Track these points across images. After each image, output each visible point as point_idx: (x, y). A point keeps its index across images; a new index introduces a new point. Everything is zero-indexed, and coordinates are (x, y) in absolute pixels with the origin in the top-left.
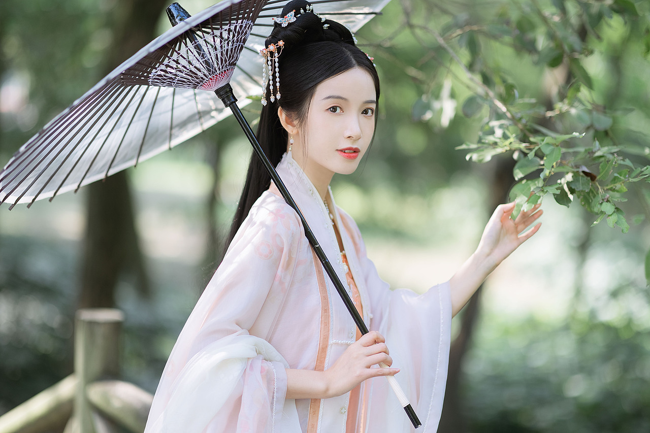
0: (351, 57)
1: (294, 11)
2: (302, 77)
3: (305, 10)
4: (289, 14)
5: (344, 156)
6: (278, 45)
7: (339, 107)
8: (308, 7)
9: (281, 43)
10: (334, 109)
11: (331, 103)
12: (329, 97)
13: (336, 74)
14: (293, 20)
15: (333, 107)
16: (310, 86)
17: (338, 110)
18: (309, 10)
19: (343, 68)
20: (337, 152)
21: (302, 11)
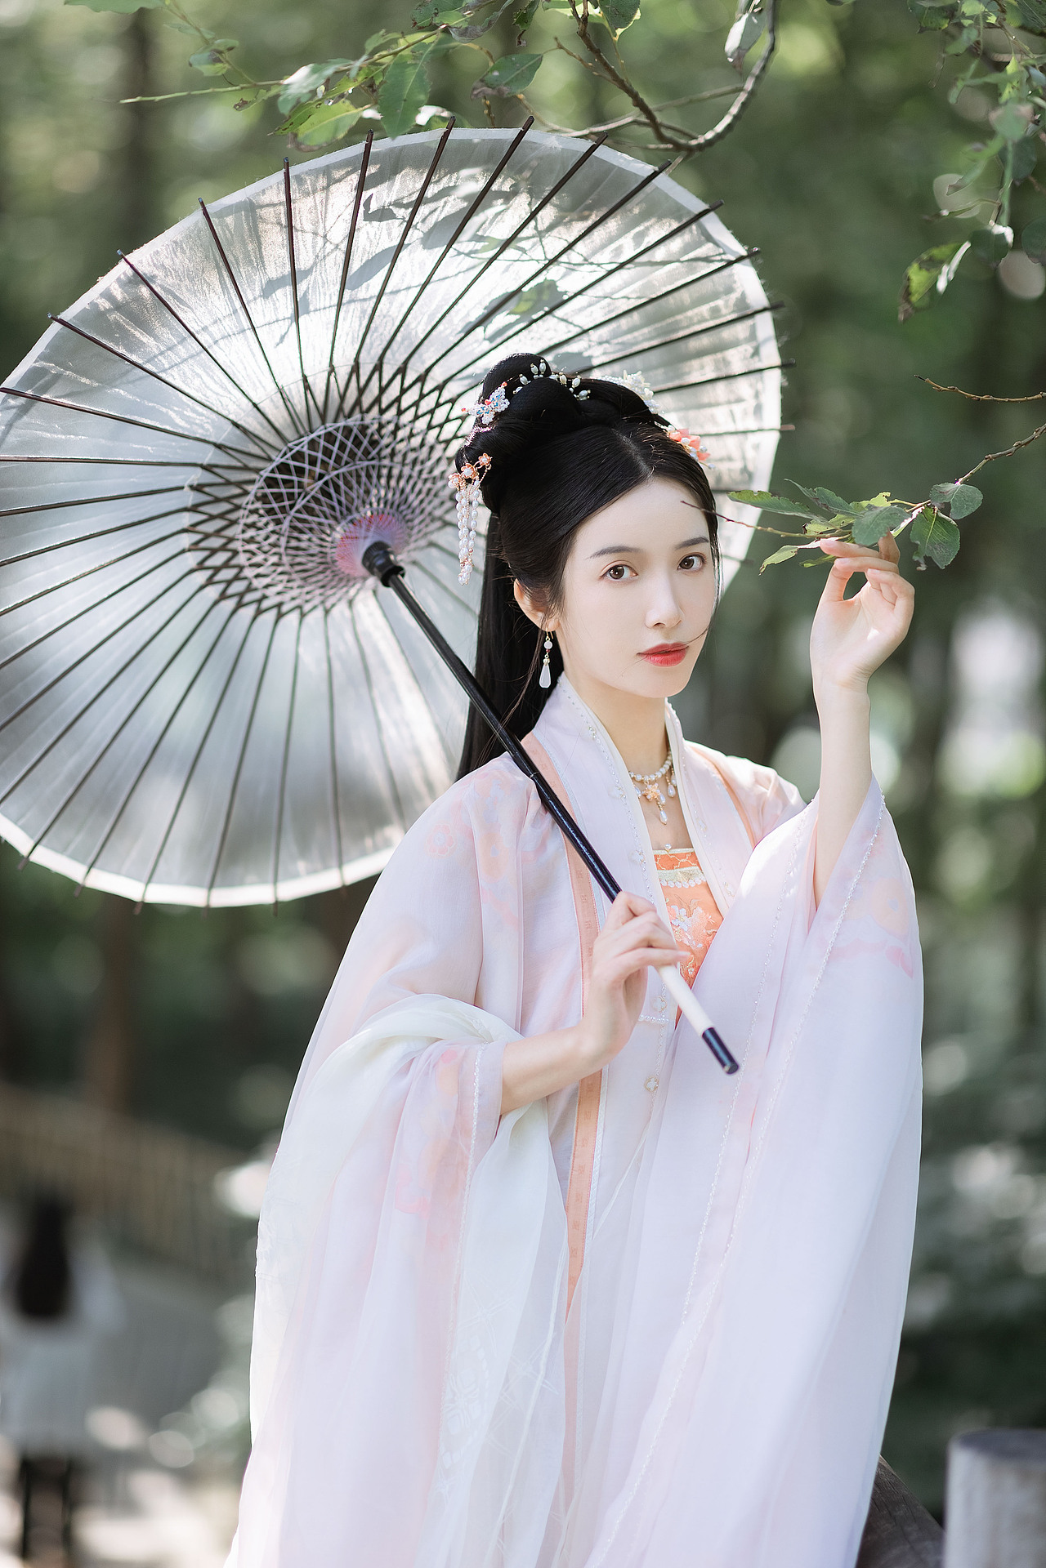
0: (639, 458)
1: (504, 384)
2: (544, 516)
3: (529, 375)
4: (494, 395)
5: (654, 661)
6: (478, 465)
7: (626, 566)
8: (534, 369)
9: (485, 460)
10: (617, 572)
11: (608, 561)
12: (603, 552)
13: (607, 501)
14: (504, 405)
15: (615, 568)
16: (561, 533)
17: (627, 573)
18: (539, 373)
19: (619, 487)
20: (640, 658)
21: (523, 379)
